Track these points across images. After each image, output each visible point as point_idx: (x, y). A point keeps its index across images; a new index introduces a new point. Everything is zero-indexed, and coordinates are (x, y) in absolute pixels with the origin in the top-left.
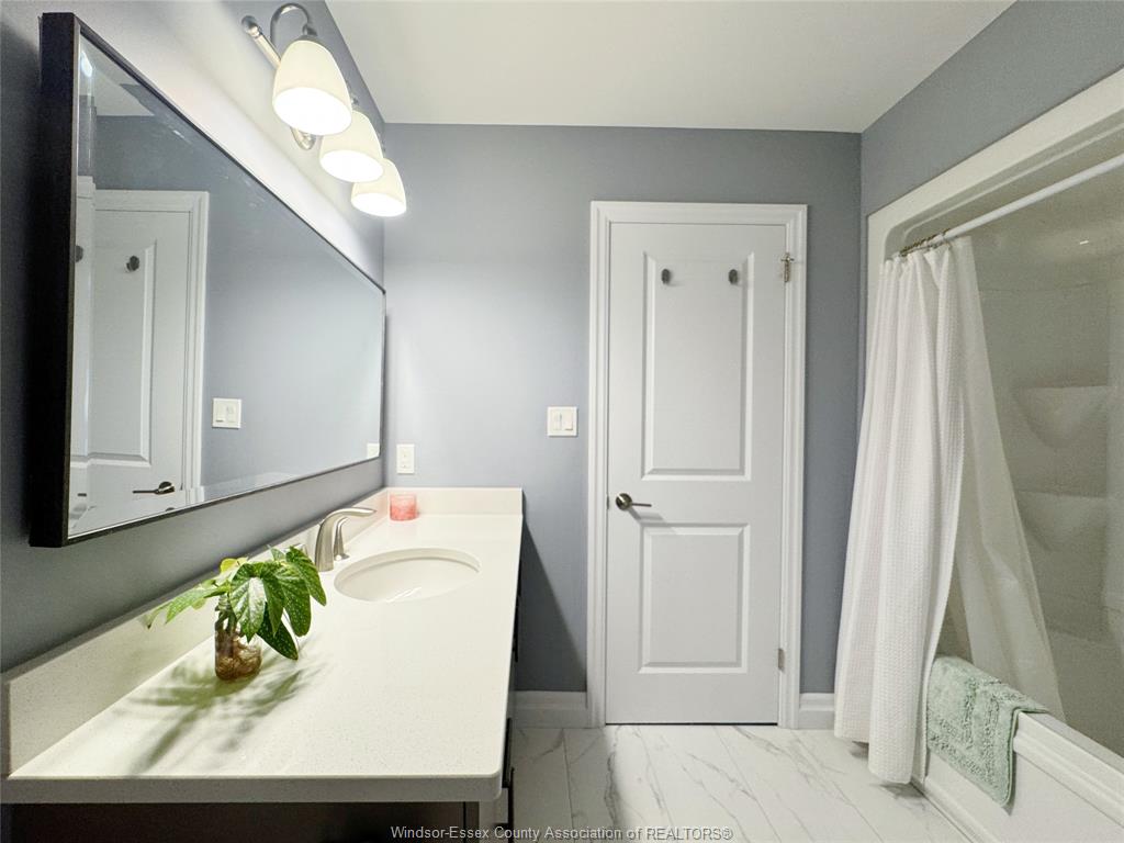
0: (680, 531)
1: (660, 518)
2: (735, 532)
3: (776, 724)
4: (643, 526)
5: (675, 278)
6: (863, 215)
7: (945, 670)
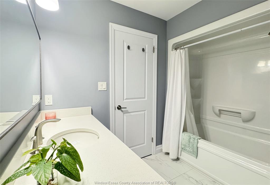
0: (132, 114)
1: (128, 111)
2: (143, 112)
3: (151, 155)
4: (124, 113)
5: (131, 48)
6: (167, 40)
7: (185, 135)
